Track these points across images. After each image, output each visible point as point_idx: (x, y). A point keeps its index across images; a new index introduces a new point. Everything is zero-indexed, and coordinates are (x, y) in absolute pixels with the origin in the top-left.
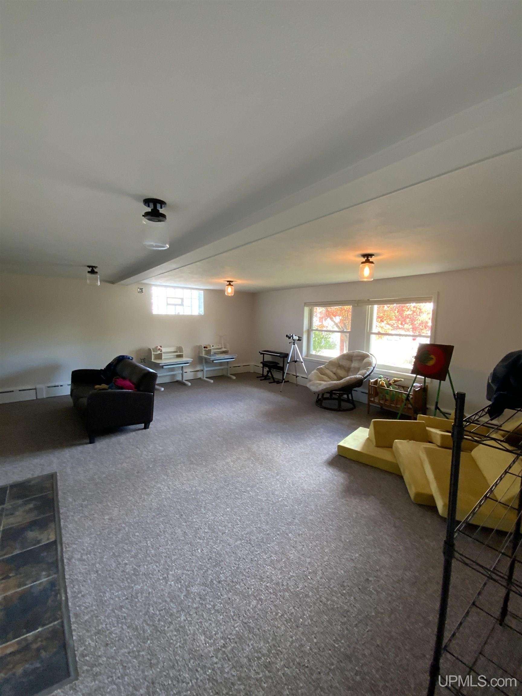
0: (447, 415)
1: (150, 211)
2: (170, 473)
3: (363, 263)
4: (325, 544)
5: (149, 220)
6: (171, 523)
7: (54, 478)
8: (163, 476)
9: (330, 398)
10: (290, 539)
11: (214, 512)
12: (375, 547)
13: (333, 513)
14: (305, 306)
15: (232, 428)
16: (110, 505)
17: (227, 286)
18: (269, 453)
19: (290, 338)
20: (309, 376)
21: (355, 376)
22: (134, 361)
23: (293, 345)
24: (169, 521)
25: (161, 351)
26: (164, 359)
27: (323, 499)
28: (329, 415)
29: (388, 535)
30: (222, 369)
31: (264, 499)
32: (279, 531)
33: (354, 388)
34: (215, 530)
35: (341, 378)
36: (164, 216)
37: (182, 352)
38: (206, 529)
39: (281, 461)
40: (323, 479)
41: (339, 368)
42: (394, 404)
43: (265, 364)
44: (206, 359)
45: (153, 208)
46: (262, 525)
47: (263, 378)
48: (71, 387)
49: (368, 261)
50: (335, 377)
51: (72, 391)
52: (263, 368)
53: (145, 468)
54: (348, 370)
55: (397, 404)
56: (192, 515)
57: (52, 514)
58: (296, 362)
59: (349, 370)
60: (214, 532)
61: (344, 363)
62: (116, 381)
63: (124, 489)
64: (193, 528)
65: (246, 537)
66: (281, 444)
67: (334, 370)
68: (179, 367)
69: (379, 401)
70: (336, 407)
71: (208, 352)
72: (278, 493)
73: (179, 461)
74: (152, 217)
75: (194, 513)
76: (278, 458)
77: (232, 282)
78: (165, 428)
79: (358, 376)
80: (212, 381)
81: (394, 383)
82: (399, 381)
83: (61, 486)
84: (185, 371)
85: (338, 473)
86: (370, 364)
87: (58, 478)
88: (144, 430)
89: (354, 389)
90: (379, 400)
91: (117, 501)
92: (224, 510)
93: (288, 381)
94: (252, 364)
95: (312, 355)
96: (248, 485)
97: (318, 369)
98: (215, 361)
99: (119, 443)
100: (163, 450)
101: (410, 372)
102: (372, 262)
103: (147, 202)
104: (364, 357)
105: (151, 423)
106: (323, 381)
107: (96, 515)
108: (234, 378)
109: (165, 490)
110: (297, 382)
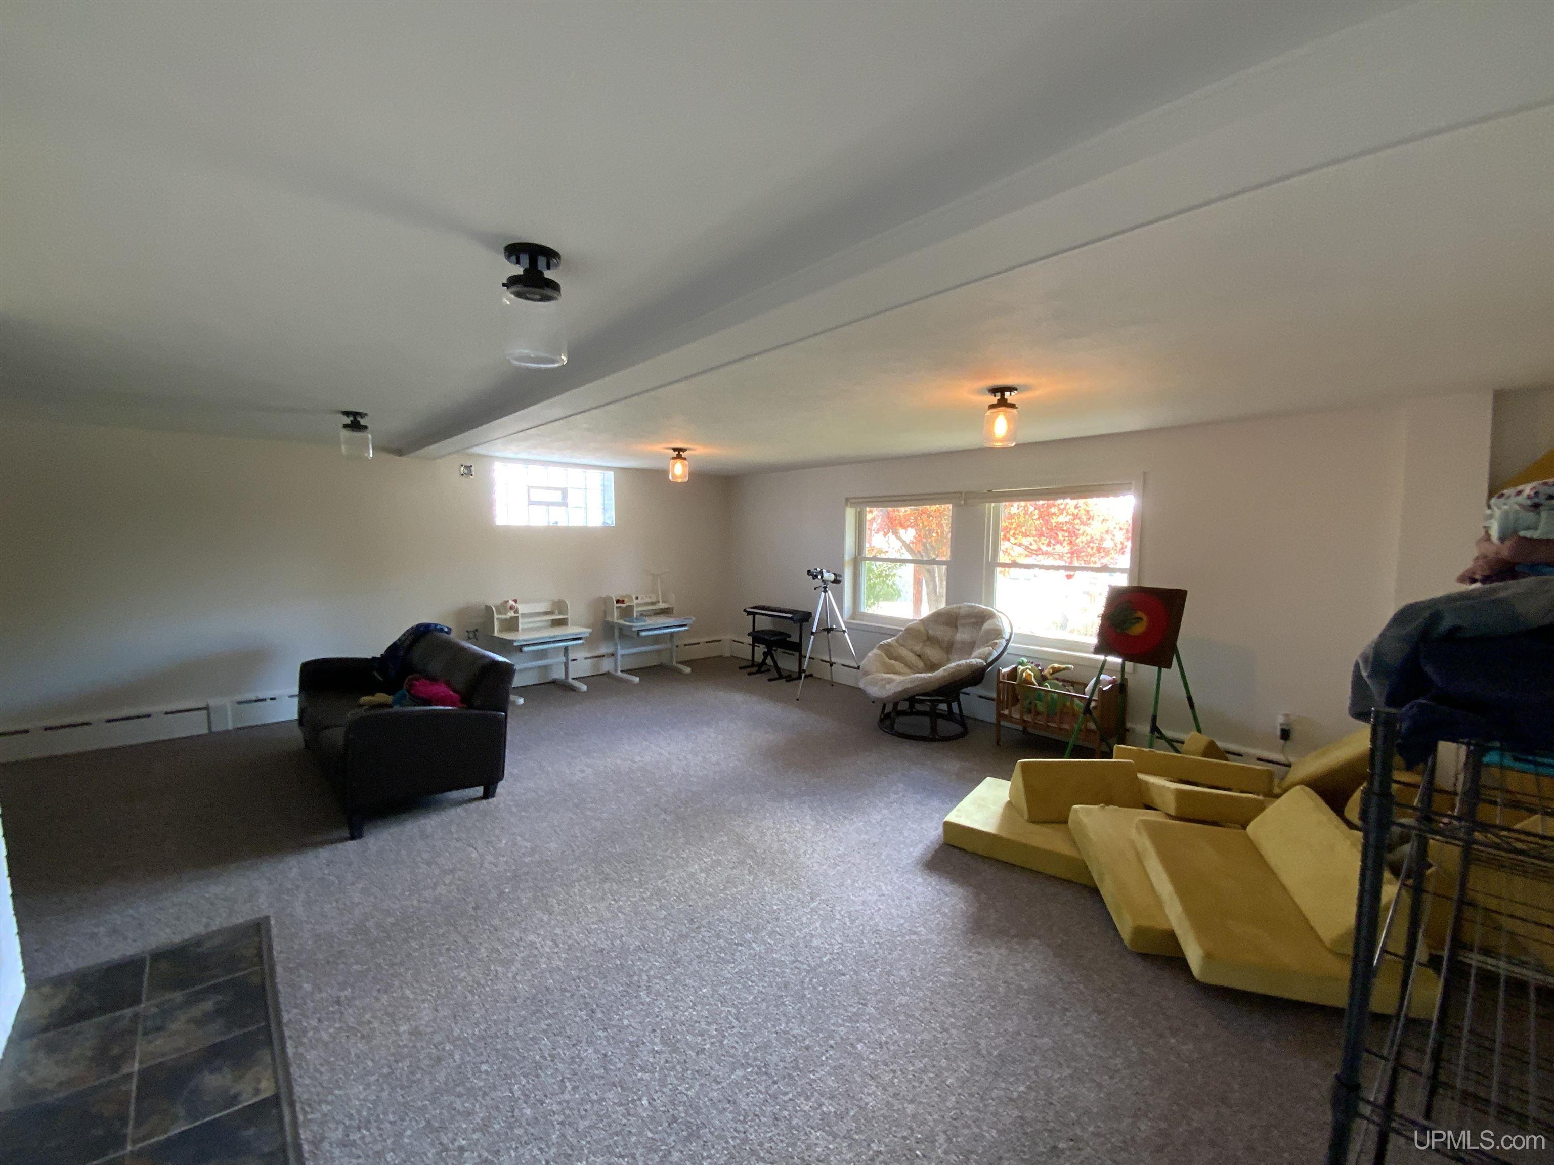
0: (1175, 744)
1: (522, 273)
2: (556, 905)
3: (992, 406)
4: (944, 1065)
5: (519, 295)
6: (569, 1032)
7: (263, 933)
8: (539, 914)
9: (911, 712)
10: (860, 1057)
11: (671, 999)
12: (1060, 1065)
13: (952, 985)
14: (846, 504)
15: (694, 789)
16: (411, 996)
17: (672, 461)
18: (786, 847)
19: (815, 577)
20: (863, 663)
21: (968, 661)
22: (453, 636)
23: (823, 594)
24: (564, 1028)
25: (516, 612)
26: (523, 629)
27: (924, 952)
28: (909, 749)
29: (1086, 1035)
30: (658, 652)
31: (788, 959)
32: (833, 1038)
33: (964, 687)
34: (678, 1045)
35: (933, 667)
36: (553, 286)
37: (567, 615)
38: (655, 1044)
39: (816, 866)
40: (918, 904)
41: (928, 643)
42: (1055, 722)
43: (757, 637)
44: (621, 628)
45: (527, 266)
46: (790, 1025)
47: (755, 669)
48: (300, 703)
49: (1003, 403)
50: (921, 665)
51: (302, 711)
52: (753, 646)
53: (494, 895)
54: (949, 648)
55: (1062, 723)
56: (618, 1009)
57: (263, 1024)
58: (829, 630)
59: (951, 648)
60: (675, 1050)
61: (940, 632)
62: (411, 685)
63: (444, 951)
64: (622, 1042)
65: (755, 1059)
66: (813, 823)
67: (918, 648)
68: (559, 647)
69: (1022, 716)
70: (926, 732)
71: (627, 612)
72: (820, 941)
73: (575, 876)
74: (526, 289)
75: (622, 1005)
76: (809, 859)
77: (684, 450)
78: (533, 794)
79: (975, 660)
80: (637, 679)
81: (1051, 674)
82: (1064, 669)
83: (281, 952)
84: (571, 656)
85: (949, 888)
86: (998, 633)
87: (274, 931)
88: (484, 802)
89: (964, 690)
90: (1022, 714)
91: (426, 982)
92: (696, 992)
93: (811, 675)
94: (727, 637)
95: (865, 615)
96: (748, 929)
97: (882, 647)
98: (643, 634)
99: (424, 836)
100: (533, 850)
101: (1092, 650)
102: (1012, 406)
103: (514, 251)
104: (982, 618)
105: (501, 784)
106: (895, 673)
107: (376, 1025)
108: (688, 670)
109: (548, 950)
110: (832, 678)
